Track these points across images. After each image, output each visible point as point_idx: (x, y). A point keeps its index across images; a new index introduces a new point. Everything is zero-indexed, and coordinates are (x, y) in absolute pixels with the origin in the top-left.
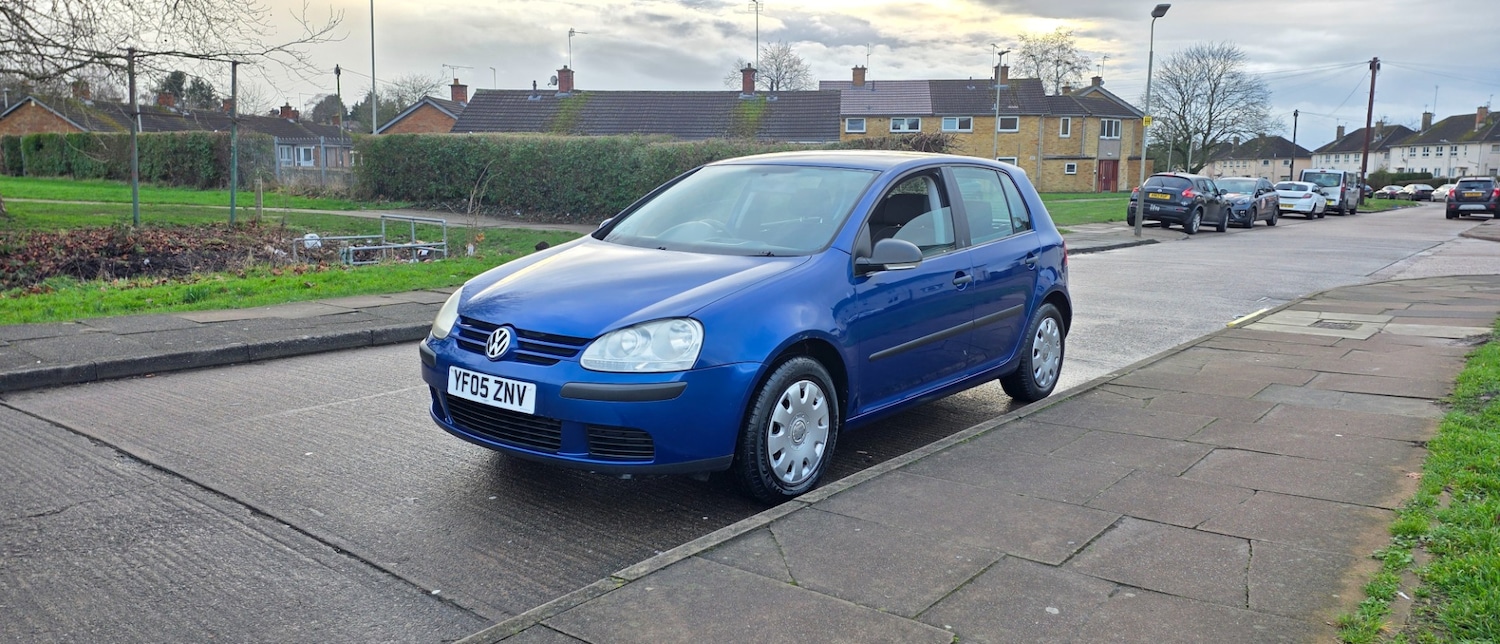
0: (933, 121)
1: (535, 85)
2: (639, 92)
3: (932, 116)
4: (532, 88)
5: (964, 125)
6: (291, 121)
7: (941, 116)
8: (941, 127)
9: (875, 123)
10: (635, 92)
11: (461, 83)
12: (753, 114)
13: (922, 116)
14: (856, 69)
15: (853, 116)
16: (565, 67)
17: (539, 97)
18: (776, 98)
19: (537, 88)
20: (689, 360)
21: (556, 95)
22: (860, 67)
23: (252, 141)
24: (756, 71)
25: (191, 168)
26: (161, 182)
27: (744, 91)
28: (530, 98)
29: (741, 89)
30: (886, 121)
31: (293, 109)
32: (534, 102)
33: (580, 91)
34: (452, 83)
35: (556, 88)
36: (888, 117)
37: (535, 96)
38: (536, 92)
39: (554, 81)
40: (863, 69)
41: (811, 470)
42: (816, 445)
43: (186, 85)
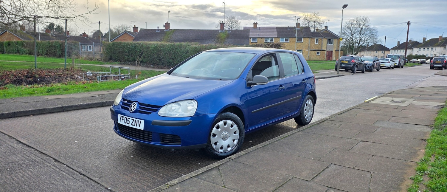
0: (277, 39)
1: (158, 27)
2: (189, 30)
3: (277, 37)
4: (157, 28)
5: (287, 40)
6: (86, 38)
7: (280, 38)
8: (280, 41)
9: (260, 39)
11: (136, 27)
12: (223, 36)
13: (274, 37)
14: (254, 23)
15: (254, 37)
16: (167, 22)
17: (159, 31)
18: (230, 32)
19: (159, 28)
20: (192, 113)
21: (164, 30)
23: (72, 43)
24: (224, 24)
25: (54, 51)
26: (46, 56)
27: (221, 30)
28: (157, 31)
29: (220, 29)
30: (263, 39)
31: (86, 34)
32: (158, 32)
33: (172, 29)
34: (134, 27)
35: (164, 28)
37: (158, 31)
38: (158, 30)
39: (164, 26)
40: (257, 23)
41: (232, 148)
42: (234, 140)
43: (55, 27)
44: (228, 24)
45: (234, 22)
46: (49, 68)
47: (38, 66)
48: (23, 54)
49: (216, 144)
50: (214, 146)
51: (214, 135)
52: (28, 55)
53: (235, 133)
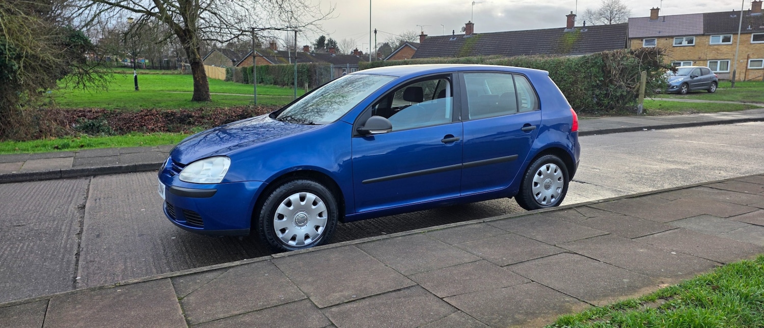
0: (704, 38)
1: (454, 32)
2: (507, 32)
3: (703, 35)
4: (452, 34)
5: (726, 40)
6: (358, 56)
7: (710, 35)
8: (709, 42)
9: (663, 41)
10: (505, 32)
11: (424, 34)
12: (571, 40)
13: (696, 35)
14: (653, 10)
15: (648, 37)
16: (470, 21)
17: (455, 38)
18: (586, 30)
19: (455, 34)
20: (219, 178)
21: (464, 37)
22: (655, 8)
23: (323, 66)
24: (575, 15)
25: (301, 79)
26: (291, 86)
27: (568, 27)
28: (451, 39)
29: (566, 27)
30: (671, 40)
31: (359, 51)
32: (453, 41)
33: (476, 34)
34: (421, 34)
35: (464, 33)
36: (672, 37)
37: (453, 38)
38: (454, 36)
39: (464, 29)
40: (658, 9)
41: (312, 240)
42: (317, 228)
43: (326, 42)
44: (603, 16)
45: (616, 11)
46: (274, 104)
47: (257, 102)
48: (267, 84)
49: (283, 231)
50: (280, 235)
51: (281, 217)
52: (272, 85)
53: (320, 215)
